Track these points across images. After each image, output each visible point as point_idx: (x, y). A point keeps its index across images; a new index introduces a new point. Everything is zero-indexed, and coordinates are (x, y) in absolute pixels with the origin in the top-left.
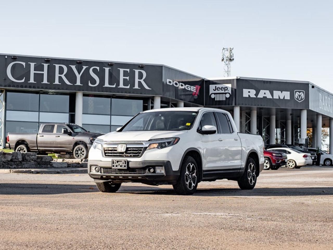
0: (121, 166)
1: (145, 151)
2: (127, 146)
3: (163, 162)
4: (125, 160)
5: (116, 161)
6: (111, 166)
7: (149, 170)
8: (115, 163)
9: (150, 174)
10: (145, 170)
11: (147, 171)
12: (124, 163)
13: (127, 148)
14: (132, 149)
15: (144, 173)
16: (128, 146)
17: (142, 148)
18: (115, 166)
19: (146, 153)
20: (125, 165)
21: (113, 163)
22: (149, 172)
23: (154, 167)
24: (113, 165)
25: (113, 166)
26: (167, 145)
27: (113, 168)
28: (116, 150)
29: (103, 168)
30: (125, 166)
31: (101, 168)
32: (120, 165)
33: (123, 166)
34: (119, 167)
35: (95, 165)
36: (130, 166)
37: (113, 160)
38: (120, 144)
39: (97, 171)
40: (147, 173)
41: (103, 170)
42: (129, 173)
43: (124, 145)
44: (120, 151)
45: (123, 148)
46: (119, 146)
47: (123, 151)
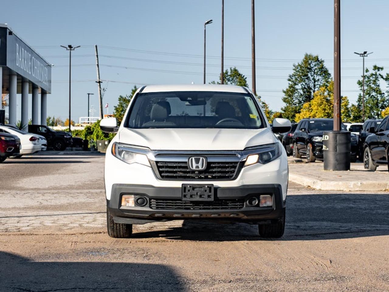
0: (201, 196)
1: (243, 169)
2: (207, 160)
3: (273, 186)
4: (209, 186)
5: (190, 187)
6: (181, 196)
7: (250, 203)
8: (189, 191)
9: (252, 209)
10: (244, 203)
11: (246, 203)
12: (208, 191)
13: (209, 164)
14: (219, 165)
15: (240, 208)
16: (210, 160)
17: (237, 163)
18: (188, 196)
19: (244, 172)
20: (210, 194)
21: (185, 191)
22: (251, 205)
23: (258, 196)
24: (184, 194)
25: (185, 196)
26: (271, 156)
27: (184, 199)
28: (186, 167)
30: (209, 196)
31: (150, 199)
32: (199, 194)
33: (206, 196)
34: (197, 199)
35: (135, 194)
36: (218, 196)
37: (185, 186)
38: (193, 156)
39: (141, 205)
40: (246, 207)
41: (156, 203)
42: (212, 207)
43: (201, 158)
44: (194, 168)
45: (200, 163)
46: (192, 159)
47: (200, 168)
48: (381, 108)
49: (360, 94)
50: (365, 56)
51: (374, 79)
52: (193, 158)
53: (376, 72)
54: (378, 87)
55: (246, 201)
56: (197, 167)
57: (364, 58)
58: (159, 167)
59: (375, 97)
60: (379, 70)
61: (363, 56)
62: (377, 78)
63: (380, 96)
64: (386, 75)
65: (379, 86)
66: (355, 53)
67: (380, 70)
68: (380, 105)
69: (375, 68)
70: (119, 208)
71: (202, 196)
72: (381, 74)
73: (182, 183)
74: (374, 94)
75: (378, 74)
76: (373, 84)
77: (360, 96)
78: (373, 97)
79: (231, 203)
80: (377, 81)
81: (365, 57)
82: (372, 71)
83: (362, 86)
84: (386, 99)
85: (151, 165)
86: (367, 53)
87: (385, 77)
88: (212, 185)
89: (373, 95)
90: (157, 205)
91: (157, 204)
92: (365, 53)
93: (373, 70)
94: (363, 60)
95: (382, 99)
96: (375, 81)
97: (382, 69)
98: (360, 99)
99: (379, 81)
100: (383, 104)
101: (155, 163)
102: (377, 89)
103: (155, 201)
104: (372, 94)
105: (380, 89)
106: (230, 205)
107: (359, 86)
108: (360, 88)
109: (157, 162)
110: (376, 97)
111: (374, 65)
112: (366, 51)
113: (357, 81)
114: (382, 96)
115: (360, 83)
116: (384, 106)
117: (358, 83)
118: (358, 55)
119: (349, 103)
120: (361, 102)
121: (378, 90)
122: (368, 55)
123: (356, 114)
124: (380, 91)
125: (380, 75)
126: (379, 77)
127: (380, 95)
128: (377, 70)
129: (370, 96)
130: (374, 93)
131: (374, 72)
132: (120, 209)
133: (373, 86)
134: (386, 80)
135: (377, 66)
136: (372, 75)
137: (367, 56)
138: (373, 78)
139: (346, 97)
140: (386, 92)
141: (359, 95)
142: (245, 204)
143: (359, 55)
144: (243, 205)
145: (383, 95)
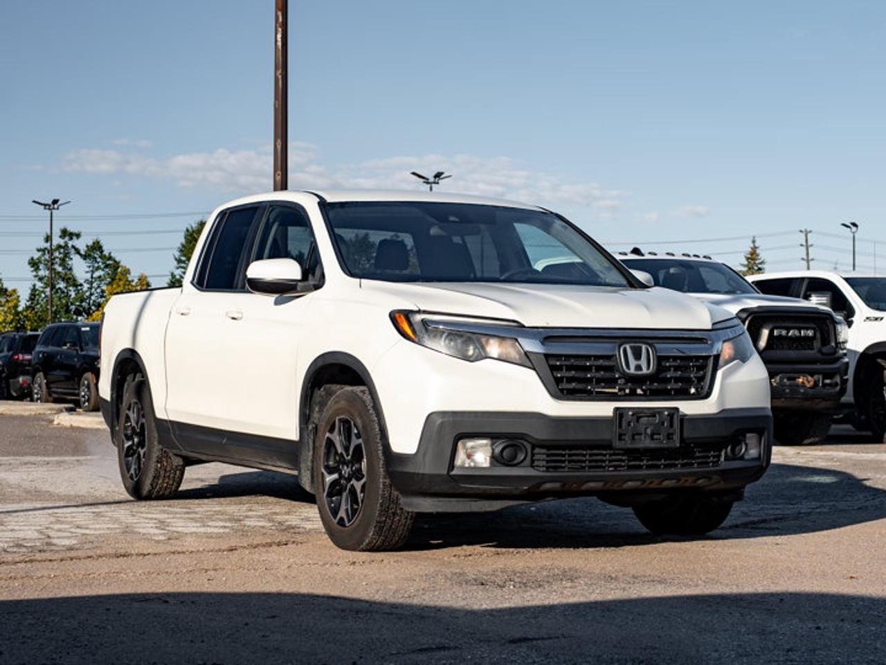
0: (653, 437)
1: (719, 374)
2: (655, 351)
3: (765, 413)
4: (671, 413)
5: (632, 414)
7: (733, 450)
8: (629, 424)
9: (734, 464)
10: (722, 451)
11: (726, 452)
12: (667, 424)
13: (660, 359)
15: (713, 463)
16: (662, 351)
17: (708, 358)
18: (628, 437)
19: (721, 379)
20: (671, 431)
21: (620, 426)
22: (733, 456)
23: (744, 435)
24: (619, 431)
25: (620, 437)
27: (619, 444)
28: (610, 369)
29: (548, 447)
30: (669, 437)
31: (533, 449)
32: (649, 431)
33: (663, 436)
34: (646, 443)
35: (493, 437)
36: (686, 435)
37: (621, 411)
38: (628, 343)
39: (509, 463)
40: (725, 460)
41: (548, 455)
42: (668, 462)
43: (644, 347)
44: (632, 371)
45: (642, 358)
46: (625, 350)
47: (645, 371)
48: (75, 313)
49: (34, 286)
50: (54, 209)
51: (61, 256)
52: (628, 347)
53: (66, 243)
54: (69, 272)
55: (726, 449)
56: (639, 368)
57: (51, 213)
58: (553, 368)
59: (63, 292)
60: (71, 239)
61: (49, 209)
62: (68, 253)
63: (75, 291)
64: (86, 249)
65: (70, 269)
66: (34, 202)
67: (75, 238)
68: (73, 308)
69: (64, 233)
70: (448, 473)
71: (655, 437)
72: (77, 247)
73: (613, 407)
74: (62, 285)
75: (70, 245)
76: (60, 265)
77: (34, 289)
78: (59, 291)
79: (699, 452)
80: (67, 259)
81: (54, 211)
82: (57, 240)
83: (37, 269)
84: (85, 297)
85: (533, 364)
86: (59, 203)
87: (82, 252)
88: (677, 409)
89: (59, 288)
90: (548, 462)
91: (549, 459)
92: (55, 202)
93: (61, 237)
94: (49, 218)
95: (79, 295)
96: (63, 260)
97: (78, 236)
98: (35, 296)
99: (71, 259)
100: (80, 306)
101: (543, 357)
102: (69, 276)
103: (544, 451)
104: (58, 286)
105: (73, 276)
106: (698, 458)
107: (32, 269)
108: (35, 273)
109: (547, 356)
110: (66, 291)
111: (62, 228)
112: (56, 198)
113: (28, 258)
114: (79, 290)
115: (34, 264)
116: (81, 309)
117: (30, 263)
118: (39, 206)
119: (19, 301)
120: (35, 302)
121: (71, 276)
122: (60, 207)
123: (35, 324)
124: (75, 280)
125: (73, 247)
126: (73, 251)
127: (75, 288)
128: (67, 238)
129: (54, 290)
130: (62, 283)
131: (62, 242)
132: (451, 476)
133: (60, 269)
134: (85, 259)
135: (68, 229)
136: (59, 247)
137: (58, 209)
138: (60, 253)
139: (14, 291)
140: (85, 282)
141: (32, 287)
142: (723, 453)
143: (43, 207)
144: (719, 456)
145: (79, 288)
